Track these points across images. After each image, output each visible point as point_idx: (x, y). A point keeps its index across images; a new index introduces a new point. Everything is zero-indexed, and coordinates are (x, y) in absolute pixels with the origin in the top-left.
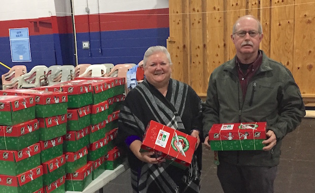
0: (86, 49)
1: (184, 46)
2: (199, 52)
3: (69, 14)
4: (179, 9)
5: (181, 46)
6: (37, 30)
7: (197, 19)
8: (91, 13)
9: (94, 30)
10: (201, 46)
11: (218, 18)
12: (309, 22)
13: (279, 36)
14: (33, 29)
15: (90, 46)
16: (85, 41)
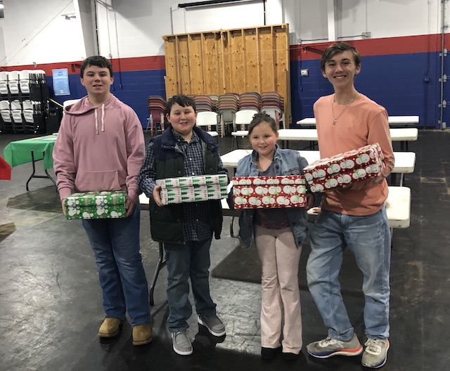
1: (177, 83)
2: (187, 87)
4: (173, 56)
5: (175, 83)
6: (74, 70)
7: (185, 63)
8: (113, 58)
9: (115, 71)
10: (188, 82)
11: (198, 63)
12: (254, 66)
13: (236, 76)
14: (71, 69)
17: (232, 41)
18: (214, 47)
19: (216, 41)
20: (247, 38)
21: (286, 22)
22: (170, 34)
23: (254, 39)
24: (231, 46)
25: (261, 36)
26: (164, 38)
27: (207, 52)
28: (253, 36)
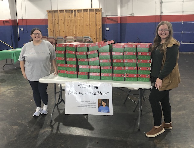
0: (22, 31)
1: (53, 31)
2: (58, 33)
3: (16, 19)
4: (51, 19)
5: (52, 31)
6: (4, 24)
7: (57, 23)
8: (24, 19)
9: (25, 24)
10: (58, 31)
11: (63, 23)
13: (80, 29)
15: (23, 30)
16: (22, 28)
17: (78, 14)
18: (70, 17)
19: (71, 14)
20: (84, 13)
21: (101, 8)
22: (50, 9)
23: (87, 14)
24: (77, 16)
25: (90, 13)
26: (47, 11)
27: (67, 18)
28: (87, 13)
